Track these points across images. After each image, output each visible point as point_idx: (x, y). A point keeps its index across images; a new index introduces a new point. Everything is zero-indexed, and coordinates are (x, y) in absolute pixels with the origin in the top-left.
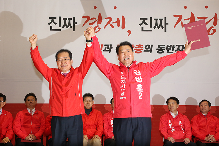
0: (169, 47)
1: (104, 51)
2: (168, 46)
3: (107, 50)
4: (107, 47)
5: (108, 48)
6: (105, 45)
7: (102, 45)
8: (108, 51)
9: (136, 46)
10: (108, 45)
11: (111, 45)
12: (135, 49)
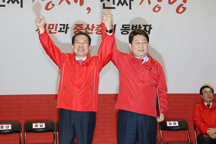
0: (135, 27)
1: (59, 31)
2: (133, 26)
3: (62, 30)
4: (62, 27)
5: (64, 29)
6: (60, 25)
7: (57, 25)
8: (64, 31)
9: (97, 25)
10: (64, 25)
11: (67, 25)
12: (96, 30)
